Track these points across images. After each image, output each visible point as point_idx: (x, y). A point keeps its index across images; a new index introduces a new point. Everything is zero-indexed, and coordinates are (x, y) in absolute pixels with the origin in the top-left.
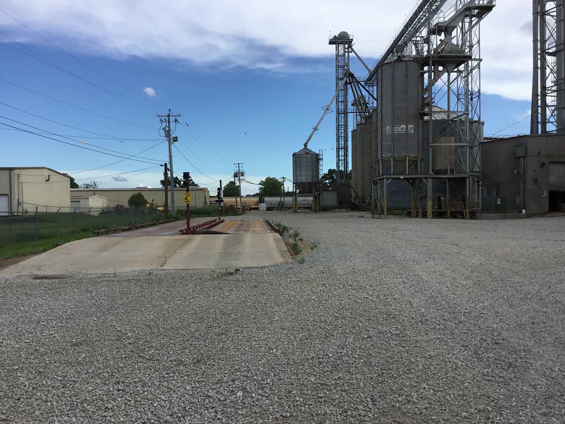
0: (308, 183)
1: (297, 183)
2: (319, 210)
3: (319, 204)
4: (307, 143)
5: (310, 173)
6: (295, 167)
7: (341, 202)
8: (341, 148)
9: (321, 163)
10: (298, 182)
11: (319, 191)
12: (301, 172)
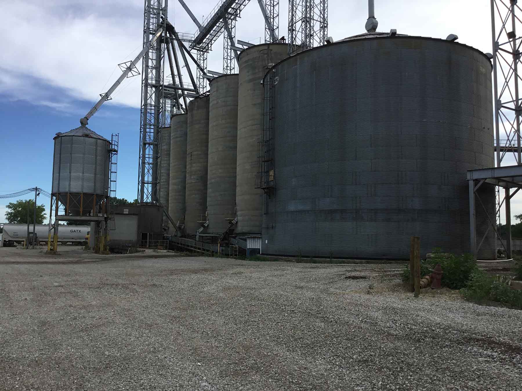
0: (85, 194)
1: (59, 194)
2: (105, 249)
3: (106, 238)
4: (87, 118)
5: (90, 175)
6: (57, 160)
7: (144, 236)
8: (149, 144)
9: (114, 159)
10: (61, 190)
11: (106, 213)
12: (70, 173)
